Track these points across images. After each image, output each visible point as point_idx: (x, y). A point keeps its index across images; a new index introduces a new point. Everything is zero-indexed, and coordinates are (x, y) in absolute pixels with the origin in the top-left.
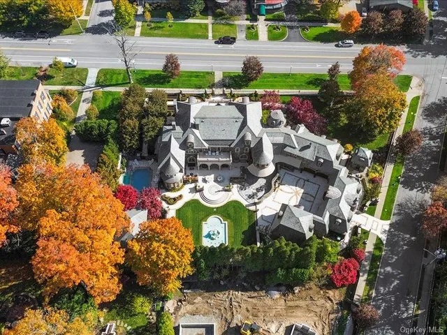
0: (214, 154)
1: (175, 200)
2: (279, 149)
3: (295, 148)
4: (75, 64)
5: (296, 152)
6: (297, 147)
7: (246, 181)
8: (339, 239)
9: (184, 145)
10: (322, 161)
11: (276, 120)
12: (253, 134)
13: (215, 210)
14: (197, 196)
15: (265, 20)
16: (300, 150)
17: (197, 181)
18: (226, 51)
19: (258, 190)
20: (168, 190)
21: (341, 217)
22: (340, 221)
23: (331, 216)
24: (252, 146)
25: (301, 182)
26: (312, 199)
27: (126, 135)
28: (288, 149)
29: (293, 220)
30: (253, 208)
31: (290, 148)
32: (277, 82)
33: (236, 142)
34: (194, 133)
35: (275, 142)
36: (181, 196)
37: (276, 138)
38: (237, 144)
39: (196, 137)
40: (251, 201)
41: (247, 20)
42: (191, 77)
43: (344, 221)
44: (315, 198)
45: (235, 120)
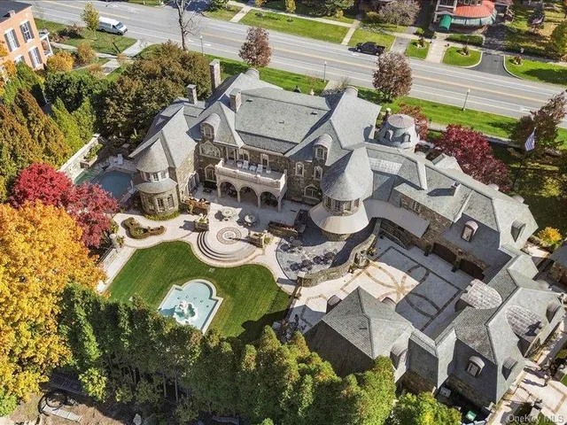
0: (253, 168)
1: (147, 232)
2: (387, 187)
3: (419, 189)
4: (122, 30)
5: (421, 198)
6: (425, 186)
7: (300, 236)
8: (471, 416)
9: (199, 132)
10: (475, 227)
11: (395, 129)
12: (337, 140)
13: (211, 270)
14: (192, 238)
15: (448, 39)
16: (430, 194)
17: (205, 212)
18: (362, 62)
19: (318, 260)
20: (143, 213)
21: (486, 355)
22: (482, 364)
23: (459, 344)
24: (328, 164)
25: (421, 272)
26: (433, 311)
27: (112, 100)
28: (403, 189)
29: (356, 320)
30: (289, 289)
31: (408, 187)
32: (434, 113)
33: (298, 149)
34: (222, 115)
35: (380, 169)
36: (160, 230)
37: (384, 163)
38: (299, 153)
39: (225, 122)
40: (293, 275)
41: (417, 34)
42: (286, 78)
43: (491, 366)
44: (440, 311)
45: (311, 110)
